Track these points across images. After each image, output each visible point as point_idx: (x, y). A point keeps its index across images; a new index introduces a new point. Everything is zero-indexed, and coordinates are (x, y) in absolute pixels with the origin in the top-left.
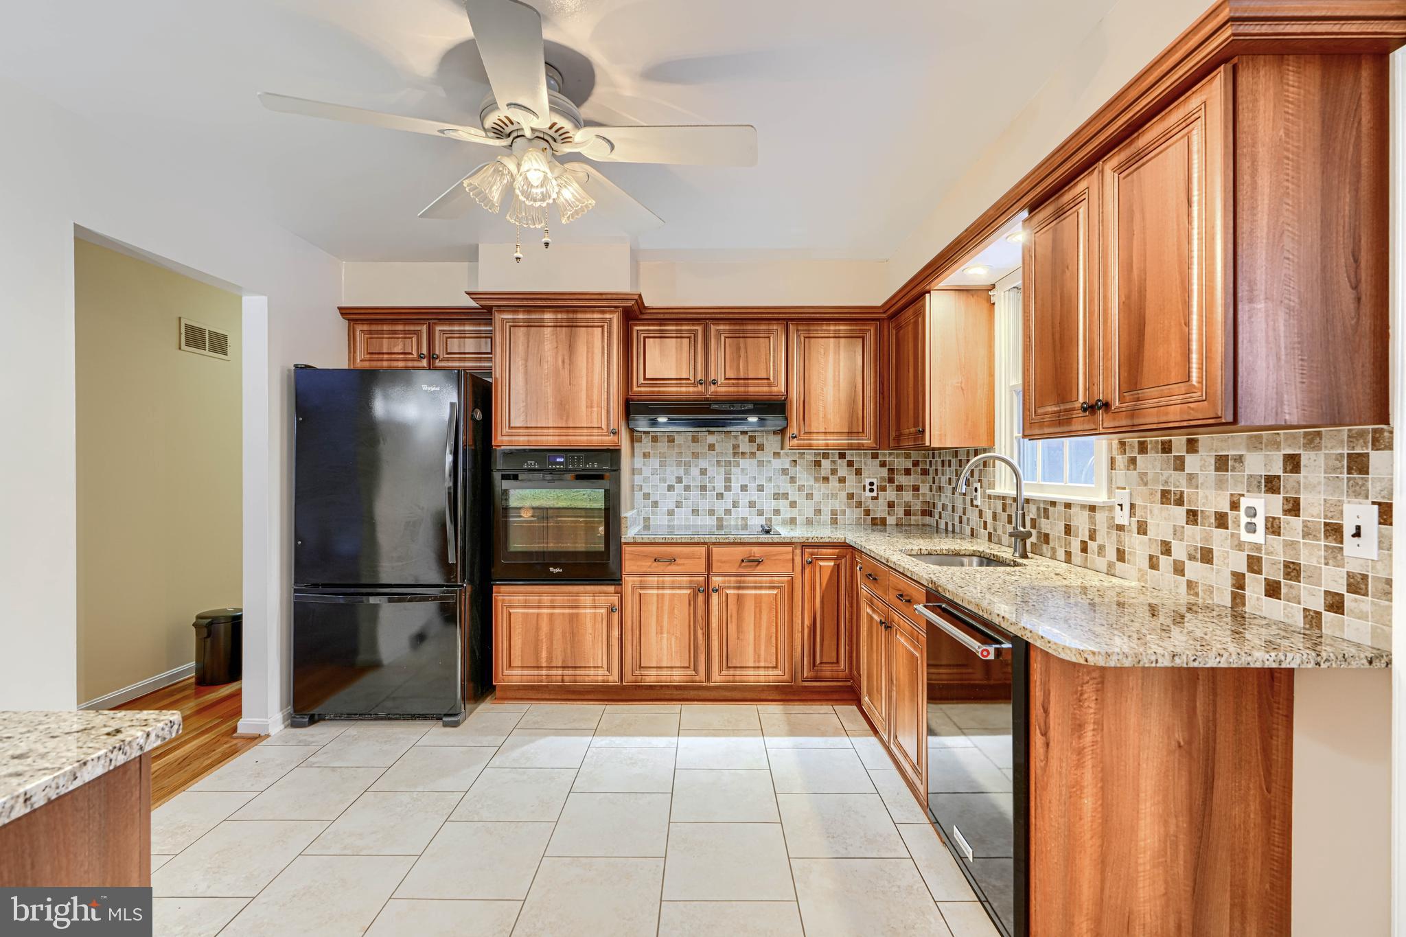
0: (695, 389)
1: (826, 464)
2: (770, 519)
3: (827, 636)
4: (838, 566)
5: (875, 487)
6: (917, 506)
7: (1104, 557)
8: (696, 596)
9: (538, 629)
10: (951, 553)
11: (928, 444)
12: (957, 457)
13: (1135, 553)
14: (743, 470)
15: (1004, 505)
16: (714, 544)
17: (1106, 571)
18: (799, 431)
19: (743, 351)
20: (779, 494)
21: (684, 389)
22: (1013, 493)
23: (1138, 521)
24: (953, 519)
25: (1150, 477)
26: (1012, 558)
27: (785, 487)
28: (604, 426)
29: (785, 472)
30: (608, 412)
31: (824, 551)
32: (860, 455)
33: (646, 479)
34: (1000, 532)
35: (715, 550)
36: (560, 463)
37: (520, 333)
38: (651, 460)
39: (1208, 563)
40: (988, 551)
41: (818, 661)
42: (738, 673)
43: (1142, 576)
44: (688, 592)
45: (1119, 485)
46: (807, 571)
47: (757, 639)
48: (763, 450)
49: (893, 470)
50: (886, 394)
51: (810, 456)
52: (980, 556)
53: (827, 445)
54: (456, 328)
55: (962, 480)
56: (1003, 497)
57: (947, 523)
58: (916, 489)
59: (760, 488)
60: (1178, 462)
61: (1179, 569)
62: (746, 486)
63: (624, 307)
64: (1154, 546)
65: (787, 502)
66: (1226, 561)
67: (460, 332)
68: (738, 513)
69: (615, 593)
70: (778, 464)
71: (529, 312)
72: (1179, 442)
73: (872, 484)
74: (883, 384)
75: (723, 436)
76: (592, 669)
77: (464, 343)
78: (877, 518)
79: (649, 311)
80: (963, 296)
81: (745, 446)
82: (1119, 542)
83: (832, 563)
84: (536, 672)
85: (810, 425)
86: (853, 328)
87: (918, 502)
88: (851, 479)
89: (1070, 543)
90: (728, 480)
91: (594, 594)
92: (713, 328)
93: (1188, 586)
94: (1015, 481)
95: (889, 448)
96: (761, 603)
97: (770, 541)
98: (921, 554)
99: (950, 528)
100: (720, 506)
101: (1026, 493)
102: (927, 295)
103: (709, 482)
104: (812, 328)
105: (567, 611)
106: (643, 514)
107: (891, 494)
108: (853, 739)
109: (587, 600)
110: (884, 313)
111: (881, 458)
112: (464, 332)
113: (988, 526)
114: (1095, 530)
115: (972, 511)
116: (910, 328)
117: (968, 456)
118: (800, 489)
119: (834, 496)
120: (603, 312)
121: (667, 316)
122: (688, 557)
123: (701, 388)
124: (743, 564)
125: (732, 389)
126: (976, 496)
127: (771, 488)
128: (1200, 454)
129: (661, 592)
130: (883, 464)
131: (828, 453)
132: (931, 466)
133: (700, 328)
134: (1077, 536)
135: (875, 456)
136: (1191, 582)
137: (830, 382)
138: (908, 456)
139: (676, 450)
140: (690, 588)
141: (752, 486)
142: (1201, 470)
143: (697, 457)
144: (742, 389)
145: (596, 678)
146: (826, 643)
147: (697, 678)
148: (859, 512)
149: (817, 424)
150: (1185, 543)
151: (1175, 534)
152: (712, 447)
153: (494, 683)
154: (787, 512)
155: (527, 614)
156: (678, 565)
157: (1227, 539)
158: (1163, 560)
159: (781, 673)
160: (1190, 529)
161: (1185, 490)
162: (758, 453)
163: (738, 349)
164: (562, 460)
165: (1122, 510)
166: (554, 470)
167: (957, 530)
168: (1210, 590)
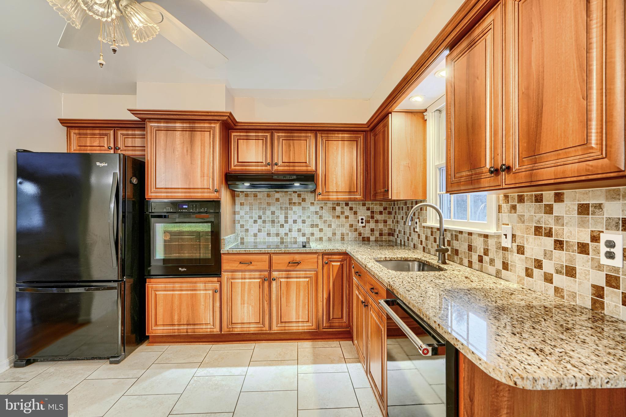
0: (266, 168)
1: (338, 209)
2: (309, 238)
3: (336, 303)
4: (342, 265)
5: (364, 221)
6: (386, 231)
7: (494, 266)
8: (263, 283)
9: (172, 303)
10: (403, 259)
11: (390, 198)
12: (406, 205)
13: (516, 265)
14: (294, 212)
15: (432, 232)
16: (274, 253)
17: (495, 275)
18: (323, 191)
19: (292, 147)
20: (313, 225)
21: (259, 168)
22: (438, 225)
23: (518, 246)
24: (404, 239)
25: (526, 217)
26: (438, 264)
27: (317, 221)
28: (211, 188)
29: (317, 213)
30: (213, 179)
31: (335, 257)
32: (356, 204)
33: (242, 217)
34: (429, 247)
35: (274, 257)
36: (185, 209)
37: (162, 134)
38: (245, 206)
39: (571, 277)
40: (423, 258)
41: (331, 317)
42: (287, 325)
43: (520, 280)
44: (259, 280)
45: (504, 222)
46: (325, 268)
47: (297, 306)
48: (305, 201)
49: (373, 212)
50: (369, 171)
51: (330, 205)
52: (419, 261)
53: (338, 199)
54: (130, 132)
55: (409, 218)
56: (431, 227)
57: (401, 240)
58: (385, 222)
59: (304, 222)
60: (548, 208)
61: (548, 279)
62: (296, 220)
63: (223, 121)
64: (530, 261)
65: (318, 229)
66: (587, 277)
67: (132, 135)
68: (292, 235)
69: (218, 282)
70: (313, 209)
71: (167, 123)
72: (548, 196)
73: (362, 219)
74: (367, 166)
75: (284, 194)
76: (204, 325)
77: (135, 141)
78: (365, 237)
79: (239, 124)
80: (410, 115)
81: (295, 199)
82: (504, 257)
83: (339, 264)
84: (171, 328)
85: (328, 188)
86: (351, 136)
87: (386, 229)
88: (352, 217)
89: (471, 256)
90: (286, 217)
91: (205, 282)
92: (276, 135)
93: (555, 290)
94: (438, 218)
95: (370, 200)
96: (300, 286)
97: (305, 252)
98: (386, 260)
99: (403, 243)
100: (282, 231)
101: (445, 226)
102: (390, 115)
103: (276, 219)
104: (329, 135)
105: (189, 292)
106: (240, 236)
107: (372, 225)
108: (348, 365)
109: (201, 286)
110: (368, 127)
111: (367, 206)
112: (135, 135)
113: (423, 243)
114: (488, 249)
115: (414, 234)
116: (381, 135)
117: (412, 204)
118: (325, 222)
119: (343, 226)
120: (210, 123)
121: (250, 127)
122: (258, 261)
123: (269, 167)
124: (290, 265)
125: (286, 168)
126: (416, 226)
127: (309, 222)
128: (565, 202)
129: (243, 281)
130: (368, 209)
131: (340, 203)
132: (393, 210)
133: (268, 135)
134: (476, 252)
135: (364, 205)
136: (558, 288)
137: (339, 165)
138: (381, 205)
139: (258, 201)
140: (260, 278)
141: (299, 221)
142: (566, 214)
143: (270, 205)
144: (291, 168)
145: (206, 330)
146: (335, 307)
147: (264, 329)
148: (356, 234)
149: (332, 187)
150: (553, 262)
151: (545, 256)
152: (277, 200)
153: (147, 335)
154: (318, 235)
155: (166, 295)
156: (253, 265)
157: (588, 261)
158: (536, 271)
159: (311, 325)
160: (557, 253)
161: (554, 227)
162: (302, 203)
163: (290, 146)
164: (186, 207)
165: (506, 238)
166: (182, 212)
167: (406, 244)
168: (574, 295)
